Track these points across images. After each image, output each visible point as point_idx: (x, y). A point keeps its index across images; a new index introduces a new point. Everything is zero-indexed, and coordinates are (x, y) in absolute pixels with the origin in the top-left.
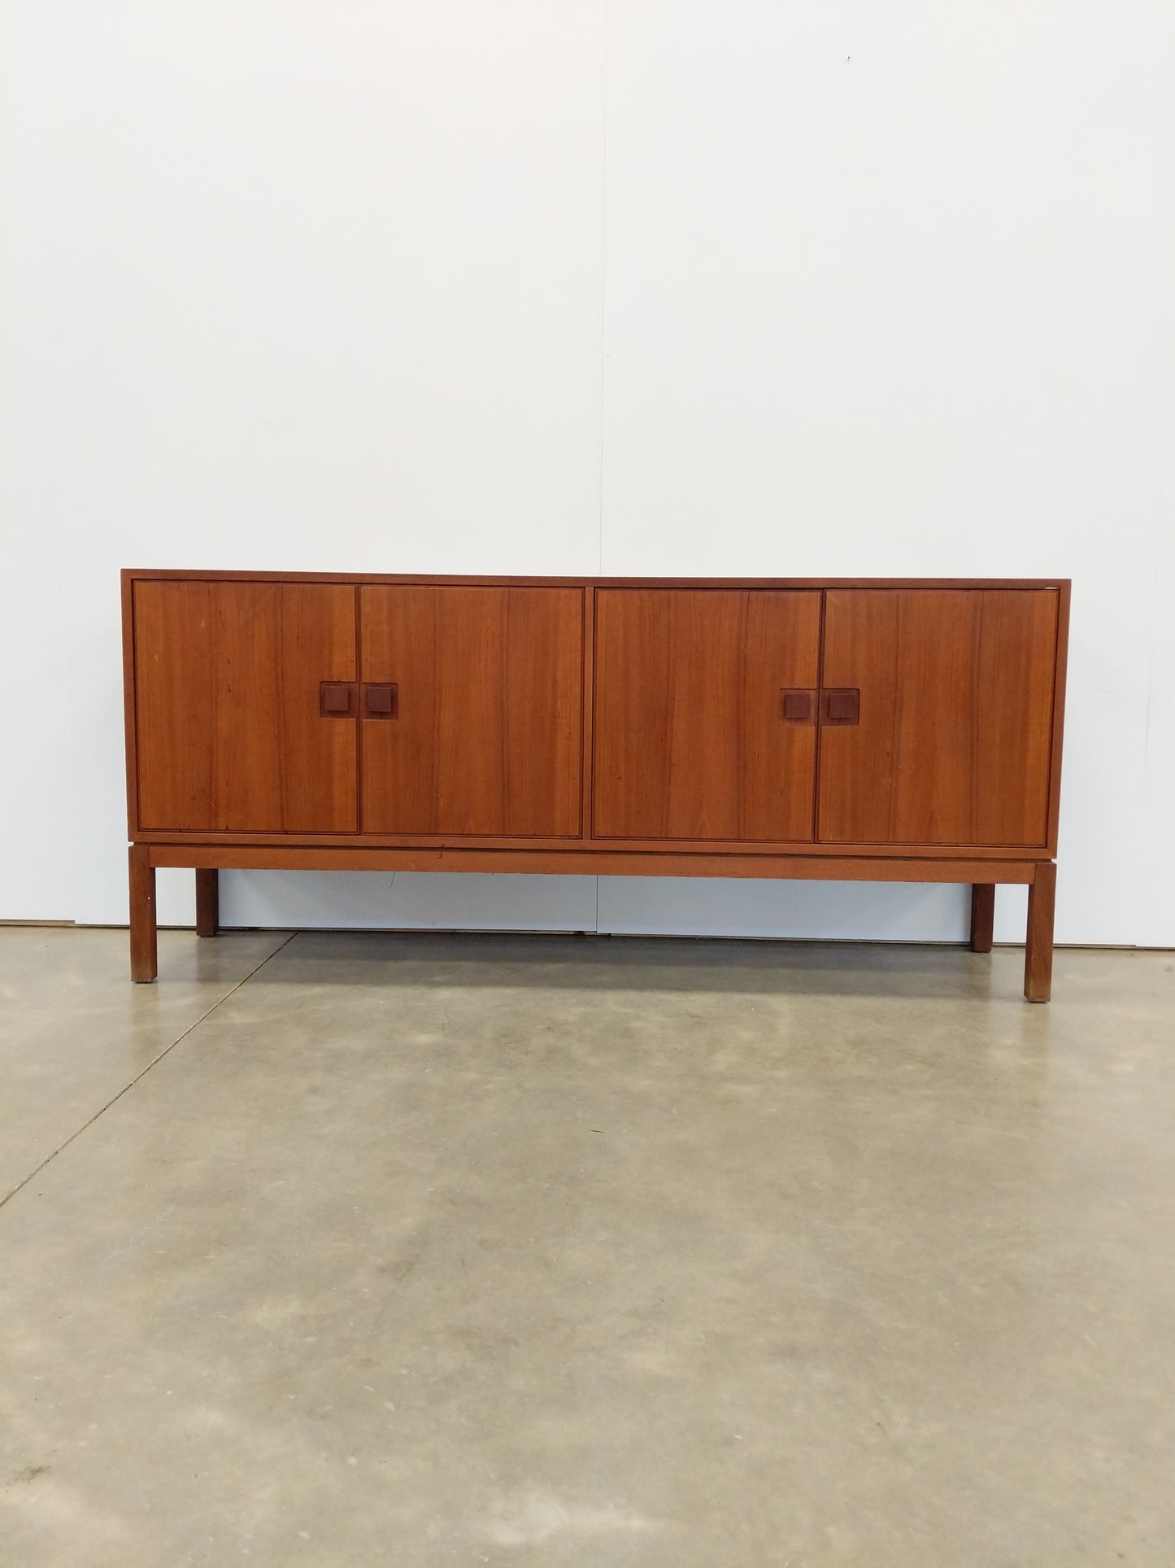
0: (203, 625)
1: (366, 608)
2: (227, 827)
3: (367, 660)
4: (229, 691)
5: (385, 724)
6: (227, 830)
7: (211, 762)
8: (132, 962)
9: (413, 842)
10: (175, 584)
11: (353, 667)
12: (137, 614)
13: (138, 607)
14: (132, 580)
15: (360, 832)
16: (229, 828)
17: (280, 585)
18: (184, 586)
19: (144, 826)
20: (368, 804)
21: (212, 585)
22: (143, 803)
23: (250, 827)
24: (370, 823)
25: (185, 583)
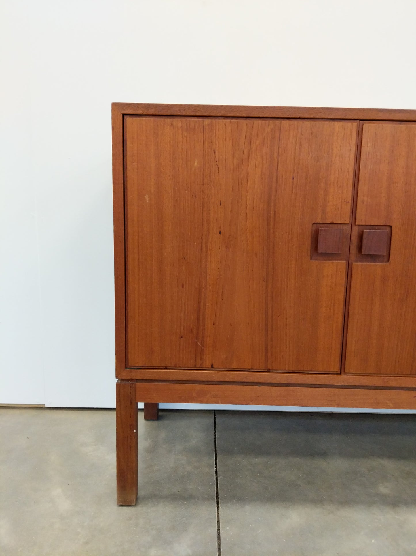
0: (196, 164)
1: (367, 147)
2: (212, 365)
3: (363, 202)
4: (220, 233)
5: (377, 267)
6: (212, 368)
7: (199, 303)
8: (117, 491)
9: (393, 382)
10: (169, 120)
11: (348, 209)
12: (129, 153)
13: (128, 144)
14: (124, 115)
15: (342, 370)
16: (214, 366)
17: (278, 122)
18: (178, 122)
19: (131, 363)
20: (352, 346)
21: (207, 121)
22: (131, 342)
23: (235, 366)
24: (352, 362)
25: (179, 119)
